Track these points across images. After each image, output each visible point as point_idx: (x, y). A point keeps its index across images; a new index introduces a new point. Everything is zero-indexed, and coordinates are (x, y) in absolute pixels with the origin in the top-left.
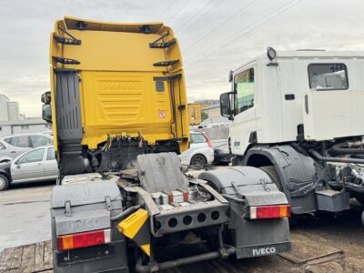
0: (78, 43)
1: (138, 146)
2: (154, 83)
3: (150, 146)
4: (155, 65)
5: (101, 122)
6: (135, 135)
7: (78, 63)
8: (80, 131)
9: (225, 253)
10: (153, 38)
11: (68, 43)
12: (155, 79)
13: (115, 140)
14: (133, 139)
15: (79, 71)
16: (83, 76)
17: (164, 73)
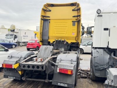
0: (50, 11)
1: (64, 43)
2: (72, 23)
3: (68, 44)
4: (73, 17)
5: (54, 35)
6: (63, 40)
7: (49, 17)
8: (47, 37)
9: (47, 81)
10: (73, 7)
11: (47, 11)
12: (73, 21)
13: (57, 41)
14: (62, 41)
15: (50, 20)
16: (51, 21)
17: (76, 19)
